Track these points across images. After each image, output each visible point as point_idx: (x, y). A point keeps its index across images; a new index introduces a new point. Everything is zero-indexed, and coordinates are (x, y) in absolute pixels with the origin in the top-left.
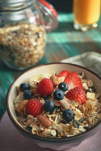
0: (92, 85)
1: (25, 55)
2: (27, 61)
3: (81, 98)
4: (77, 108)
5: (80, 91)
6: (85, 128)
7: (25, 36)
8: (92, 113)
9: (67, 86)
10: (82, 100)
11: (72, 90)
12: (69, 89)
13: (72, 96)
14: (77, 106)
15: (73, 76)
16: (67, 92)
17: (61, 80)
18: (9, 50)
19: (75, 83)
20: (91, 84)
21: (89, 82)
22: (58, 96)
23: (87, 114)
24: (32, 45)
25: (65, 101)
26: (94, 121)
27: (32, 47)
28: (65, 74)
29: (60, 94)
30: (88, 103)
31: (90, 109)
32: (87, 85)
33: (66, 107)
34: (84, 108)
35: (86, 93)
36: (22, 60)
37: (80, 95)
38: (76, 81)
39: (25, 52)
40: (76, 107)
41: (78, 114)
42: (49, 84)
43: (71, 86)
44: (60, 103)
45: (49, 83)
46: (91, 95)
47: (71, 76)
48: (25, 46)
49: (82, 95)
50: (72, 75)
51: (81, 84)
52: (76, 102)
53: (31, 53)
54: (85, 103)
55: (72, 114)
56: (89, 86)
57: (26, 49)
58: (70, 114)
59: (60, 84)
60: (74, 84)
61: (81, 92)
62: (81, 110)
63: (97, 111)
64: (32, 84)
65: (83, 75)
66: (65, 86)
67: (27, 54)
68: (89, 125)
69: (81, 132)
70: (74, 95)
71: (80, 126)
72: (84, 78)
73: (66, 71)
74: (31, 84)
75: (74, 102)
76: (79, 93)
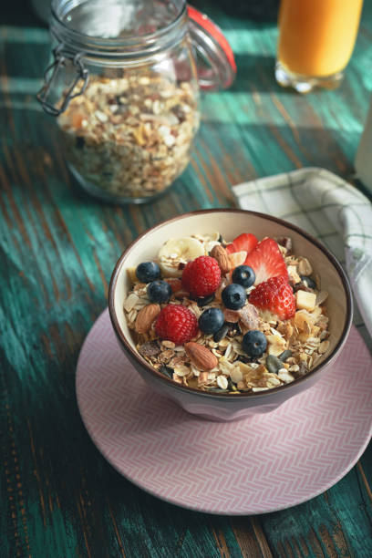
0: (309, 272)
1: (141, 169)
2: (143, 182)
3: (286, 306)
4: (275, 328)
5: (282, 289)
6: (292, 373)
7: (144, 117)
8: (308, 340)
9: (252, 275)
10: (286, 309)
11: (263, 284)
12: (258, 282)
13: (264, 300)
14: (275, 323)
15: (266, 250)
16: (252, 288)
17: (238, 258)
18: (102, 154)
19: (271, 269)
20: (306, 268)
21: (301, 263)
22: (232, 299)
23: (296, 342)
24: (163, 143)
25: (248, 312)
26: (311, 360)
27: (162, 148)
28: (247, 244)
29: (237, 296)
30: (300, 318)
31: (303, 331)
32: (298, 271)
33: (250, 326)
34: (291, 329)
35: (295, 291)
36: (130, 179)
37: (283, 299)
38: (273, 261)
39: (143, 161)
40: (271, 325)
41: (277, 344)
42: (212, 272)
43: (261, 275)
44: (237, 315)
45: (214, 268)
46: (307, 299)
47: (262, 248)
48: (144, 147)
49: (286, 299)
50: (265, 247)
51: (284, 270)
52: (272, 315)
53: (156, 163)
54: (293, 316)
55: (265, 342)
56: (303, 272)
57: (145, 154)
58: (259, 343)
59: (238, 271)
60: (267, 270)
61: (285, 291)
62: (284, 332)
63: (318, 335)
64: (167, 266)
65: (288, 244)
66: (248, 274)
67: (147, 167)
68: (300, 367)
69: (284, 382)
70: (269, 298)
71: (281, 370)
72: (290, 253)
73: (250, 235)
74: (163, 264)
75: (268, 313)
76: (280, 294)
